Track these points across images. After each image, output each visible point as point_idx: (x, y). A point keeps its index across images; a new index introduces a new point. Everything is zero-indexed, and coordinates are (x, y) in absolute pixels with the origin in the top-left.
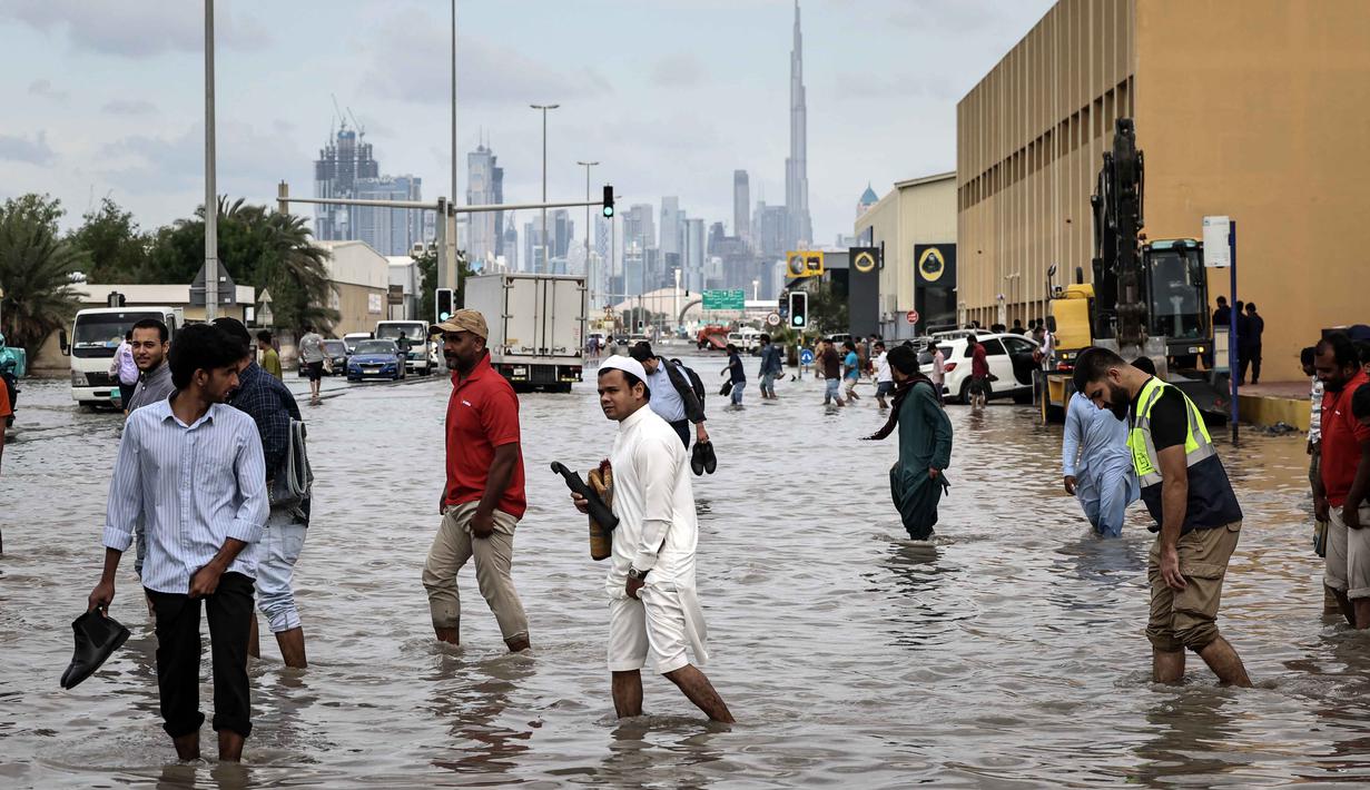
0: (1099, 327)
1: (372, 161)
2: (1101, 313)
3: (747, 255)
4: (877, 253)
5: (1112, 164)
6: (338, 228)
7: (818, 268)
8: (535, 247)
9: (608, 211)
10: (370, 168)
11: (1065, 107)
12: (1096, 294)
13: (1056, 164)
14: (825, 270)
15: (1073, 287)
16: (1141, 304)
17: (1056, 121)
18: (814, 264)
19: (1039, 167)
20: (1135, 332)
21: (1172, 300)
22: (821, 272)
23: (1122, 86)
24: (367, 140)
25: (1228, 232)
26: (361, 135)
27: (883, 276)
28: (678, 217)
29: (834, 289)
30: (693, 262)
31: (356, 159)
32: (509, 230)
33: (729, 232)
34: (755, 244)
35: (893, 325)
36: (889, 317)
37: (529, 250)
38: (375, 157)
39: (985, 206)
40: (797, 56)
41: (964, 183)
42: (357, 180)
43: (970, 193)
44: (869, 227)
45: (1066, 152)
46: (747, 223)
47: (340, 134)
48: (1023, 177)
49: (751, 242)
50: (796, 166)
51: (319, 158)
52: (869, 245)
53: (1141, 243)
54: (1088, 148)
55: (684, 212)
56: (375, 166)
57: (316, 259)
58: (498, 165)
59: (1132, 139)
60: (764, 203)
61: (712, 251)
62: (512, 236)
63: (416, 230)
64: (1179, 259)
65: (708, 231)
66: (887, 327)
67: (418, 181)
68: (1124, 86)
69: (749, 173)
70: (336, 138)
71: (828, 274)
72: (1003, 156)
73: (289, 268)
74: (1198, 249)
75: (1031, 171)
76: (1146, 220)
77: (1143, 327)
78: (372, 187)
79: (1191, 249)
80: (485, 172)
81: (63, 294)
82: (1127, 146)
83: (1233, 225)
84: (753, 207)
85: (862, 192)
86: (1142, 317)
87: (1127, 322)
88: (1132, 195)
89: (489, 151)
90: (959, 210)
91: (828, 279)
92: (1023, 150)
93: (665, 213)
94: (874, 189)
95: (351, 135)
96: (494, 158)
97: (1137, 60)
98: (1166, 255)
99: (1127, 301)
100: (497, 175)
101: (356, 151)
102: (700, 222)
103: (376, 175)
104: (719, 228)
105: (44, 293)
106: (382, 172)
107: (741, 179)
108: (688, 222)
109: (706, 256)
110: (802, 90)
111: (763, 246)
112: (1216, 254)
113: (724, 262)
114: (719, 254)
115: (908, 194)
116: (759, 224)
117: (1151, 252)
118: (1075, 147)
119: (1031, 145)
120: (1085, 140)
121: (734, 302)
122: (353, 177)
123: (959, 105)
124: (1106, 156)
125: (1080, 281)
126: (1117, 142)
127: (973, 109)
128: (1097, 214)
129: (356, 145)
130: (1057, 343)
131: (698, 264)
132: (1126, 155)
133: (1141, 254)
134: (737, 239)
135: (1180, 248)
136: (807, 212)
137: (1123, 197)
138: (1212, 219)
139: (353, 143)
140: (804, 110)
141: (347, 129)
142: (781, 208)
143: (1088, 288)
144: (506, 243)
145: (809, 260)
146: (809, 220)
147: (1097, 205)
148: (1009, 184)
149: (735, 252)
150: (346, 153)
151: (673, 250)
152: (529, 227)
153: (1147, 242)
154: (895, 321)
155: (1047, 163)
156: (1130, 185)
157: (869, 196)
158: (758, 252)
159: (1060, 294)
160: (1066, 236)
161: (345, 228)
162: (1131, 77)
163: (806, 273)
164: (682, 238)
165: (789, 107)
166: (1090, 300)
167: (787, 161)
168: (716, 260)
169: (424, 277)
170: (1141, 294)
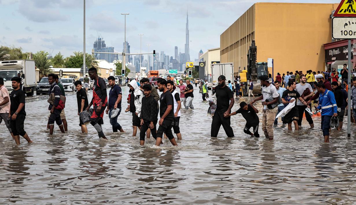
0: (248, 78)
1: (104, 44)
2: (249, 75)
3: (177, 63)
4: (204, 63)
5: (251, 49)
6: (98, 57)
7: (192, 65)
8: (136, 61)
9: (154, 55)
10: (104, 45)
11: (241, 36)
12: (248, 72)
13: (240, 47)
14: (194, 66)
15: (244, 70)
16: (256, 74)
17: (240, 39)
18: (191, 65)
19: (236, 48)
20: (255, 79)
21: (262, 73)
22: (193, 66)
23: (252, 33)
24: (104, 40)
25: (272, 61)
26: (102, 39)
27: (205, 67)
28: (164, 55)
29: (196, 70)
30: (167, 64)
31: (101, 43)
32: (131, 58)
33: (174, 58)
34: (179, 61)
35: (207, 77)
36: (207, 75)
37: (135, 62)
38: (105, 43)
39: (226, 55)
40: (187, 24)
41: (221, 50)
42: (101, 48)
43: (223, 52)
44: (202, 58)
45: (241, 45)
46: (177, 56)
47: (98, 39)
48: (233, 49)
49: (178, 60)
50: (187, 45)
51: (94, 43)
52: (202, 61)
53: (256, 63)
54: (246, 45)
55: (165, 54)
56: (105, 45)
57: (97, 63)
58: (129, 45)
59: (255, 44)
60: (181, 53)
61: (170, 62)
62: (132, 59)
63: (113, 58)
64: (263, 66)
65: (170, 58)
66: (206, 77)
67: (113, 48)
68: (253, 33)
69: (178, 47)
70: (97, 39)
71: (194, 67)
72: (229, 45)
73: (91, 65)
74: (266, 64)
75: (235, 48)
76: (257, 59)
77: (256, 78)
78: (104, 49)
79: (265, 64)
80: (127, 46)
81: (50, 70)
82: (254, 45)
83: (273, 60)
84: (178, 53)
85: (200, 50)
86: (256, 76)
87: (253, 77)
88: (255, 54)
89: (127, 42)
90: (221, 55)
91: (194, 68)
92: (233, 44)
93: (161, 54)
94: (202, 50)
95: (101, 39)
96: (128, 44)
97: (255, 29)
98: (261, 65)
99: (254, 73)
100: (129, 47)
101: (101, 42)
102: (168, 56)
103: (105, 47)
104: (172, 57)
105: (46, 70)
106: (106, 46)
107: (176, 48)
108: (166, 56)
109: (169, 63)
110: (188, 31)
111: (180, 61)
112: (270, 65)
113: (173, 64)
114: (172, 62)
115: (210, 52)
116: (180, 57)
117: (258, 64)
118: (243, 44)
119: (235, 43)
120: (245, 43)
121: (175, 72)
122: (101, 47)
123: (221, 35)
124: (250, 47)
125: (245, 69)
126: (252, 44)
127: (223, 36)
128: (248, 57)
129: (101, 41)
130: (241, 81)
131: (168, 64)
132: (254, 47)
133: (256, 65)
134: (175, 59)
135: (263, 64)
136: (189, 54)
137: (253, 54)
138: (269, 59)
139: (101, 40)
140: (189, 34)
141: (100, 38)
142: (184, 54)
143: (246, 71)
144: (130, 60)
145: (191, 64)
146: (189, 56)
147: (248, 56)
148: (230, 51)
149: (175, 62)
150: (100, 42)
151: (163, 62)
152: (135, 57)
153: (257, 62)
154: (208, 76)
155: (238, 47)
156: (254, 52)
157: (201, 52)
158: (179, 62)
159: (241, 72)
160: (241, 60)
161: (99, 57)
162: (254, 32)
163: (190, 66)
164: (165, 59)
165: (185, 34)
166: (247, 73)
167: (185, 45)
168: (171, 64)
169: (116, 67)
170: (256, 72)
